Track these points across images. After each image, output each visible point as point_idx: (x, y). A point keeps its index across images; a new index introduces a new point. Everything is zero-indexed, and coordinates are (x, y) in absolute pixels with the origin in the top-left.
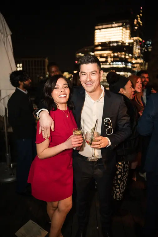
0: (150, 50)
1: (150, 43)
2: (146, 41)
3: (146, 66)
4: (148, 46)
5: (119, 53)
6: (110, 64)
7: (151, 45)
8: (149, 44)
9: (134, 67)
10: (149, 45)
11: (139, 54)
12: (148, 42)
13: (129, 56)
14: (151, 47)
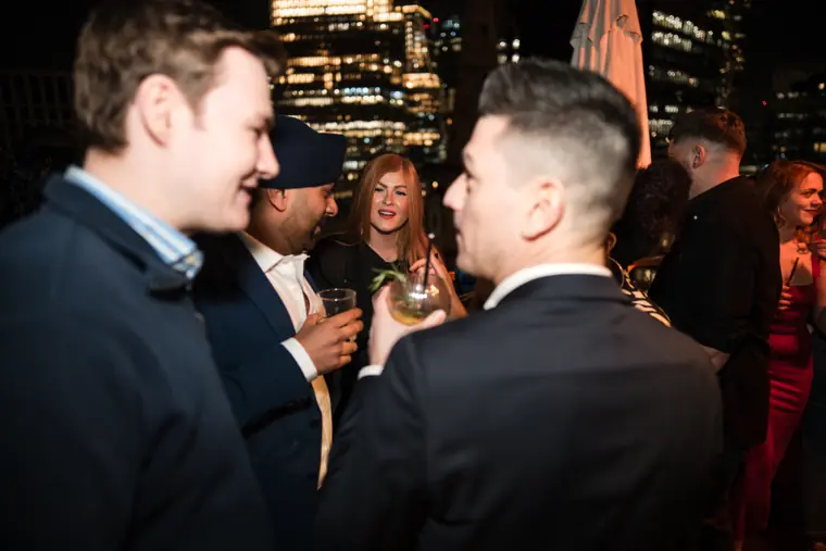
0: (457, 48)
1: (457, 25)
2: (443, 19)
3: (451, 101)
4: (449, 37)
5: (359, 57)
6: (330, 95)
7: (459, 32)
8: (452, 29)
9: (414, 104)
10: (453, 34)
11: (425, 60)
12: (449, 23)
13: (393, 67)
14: (458, 39)
